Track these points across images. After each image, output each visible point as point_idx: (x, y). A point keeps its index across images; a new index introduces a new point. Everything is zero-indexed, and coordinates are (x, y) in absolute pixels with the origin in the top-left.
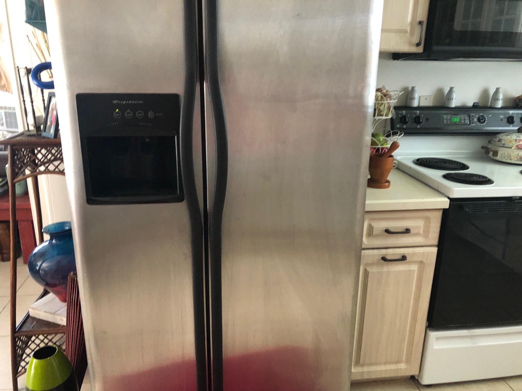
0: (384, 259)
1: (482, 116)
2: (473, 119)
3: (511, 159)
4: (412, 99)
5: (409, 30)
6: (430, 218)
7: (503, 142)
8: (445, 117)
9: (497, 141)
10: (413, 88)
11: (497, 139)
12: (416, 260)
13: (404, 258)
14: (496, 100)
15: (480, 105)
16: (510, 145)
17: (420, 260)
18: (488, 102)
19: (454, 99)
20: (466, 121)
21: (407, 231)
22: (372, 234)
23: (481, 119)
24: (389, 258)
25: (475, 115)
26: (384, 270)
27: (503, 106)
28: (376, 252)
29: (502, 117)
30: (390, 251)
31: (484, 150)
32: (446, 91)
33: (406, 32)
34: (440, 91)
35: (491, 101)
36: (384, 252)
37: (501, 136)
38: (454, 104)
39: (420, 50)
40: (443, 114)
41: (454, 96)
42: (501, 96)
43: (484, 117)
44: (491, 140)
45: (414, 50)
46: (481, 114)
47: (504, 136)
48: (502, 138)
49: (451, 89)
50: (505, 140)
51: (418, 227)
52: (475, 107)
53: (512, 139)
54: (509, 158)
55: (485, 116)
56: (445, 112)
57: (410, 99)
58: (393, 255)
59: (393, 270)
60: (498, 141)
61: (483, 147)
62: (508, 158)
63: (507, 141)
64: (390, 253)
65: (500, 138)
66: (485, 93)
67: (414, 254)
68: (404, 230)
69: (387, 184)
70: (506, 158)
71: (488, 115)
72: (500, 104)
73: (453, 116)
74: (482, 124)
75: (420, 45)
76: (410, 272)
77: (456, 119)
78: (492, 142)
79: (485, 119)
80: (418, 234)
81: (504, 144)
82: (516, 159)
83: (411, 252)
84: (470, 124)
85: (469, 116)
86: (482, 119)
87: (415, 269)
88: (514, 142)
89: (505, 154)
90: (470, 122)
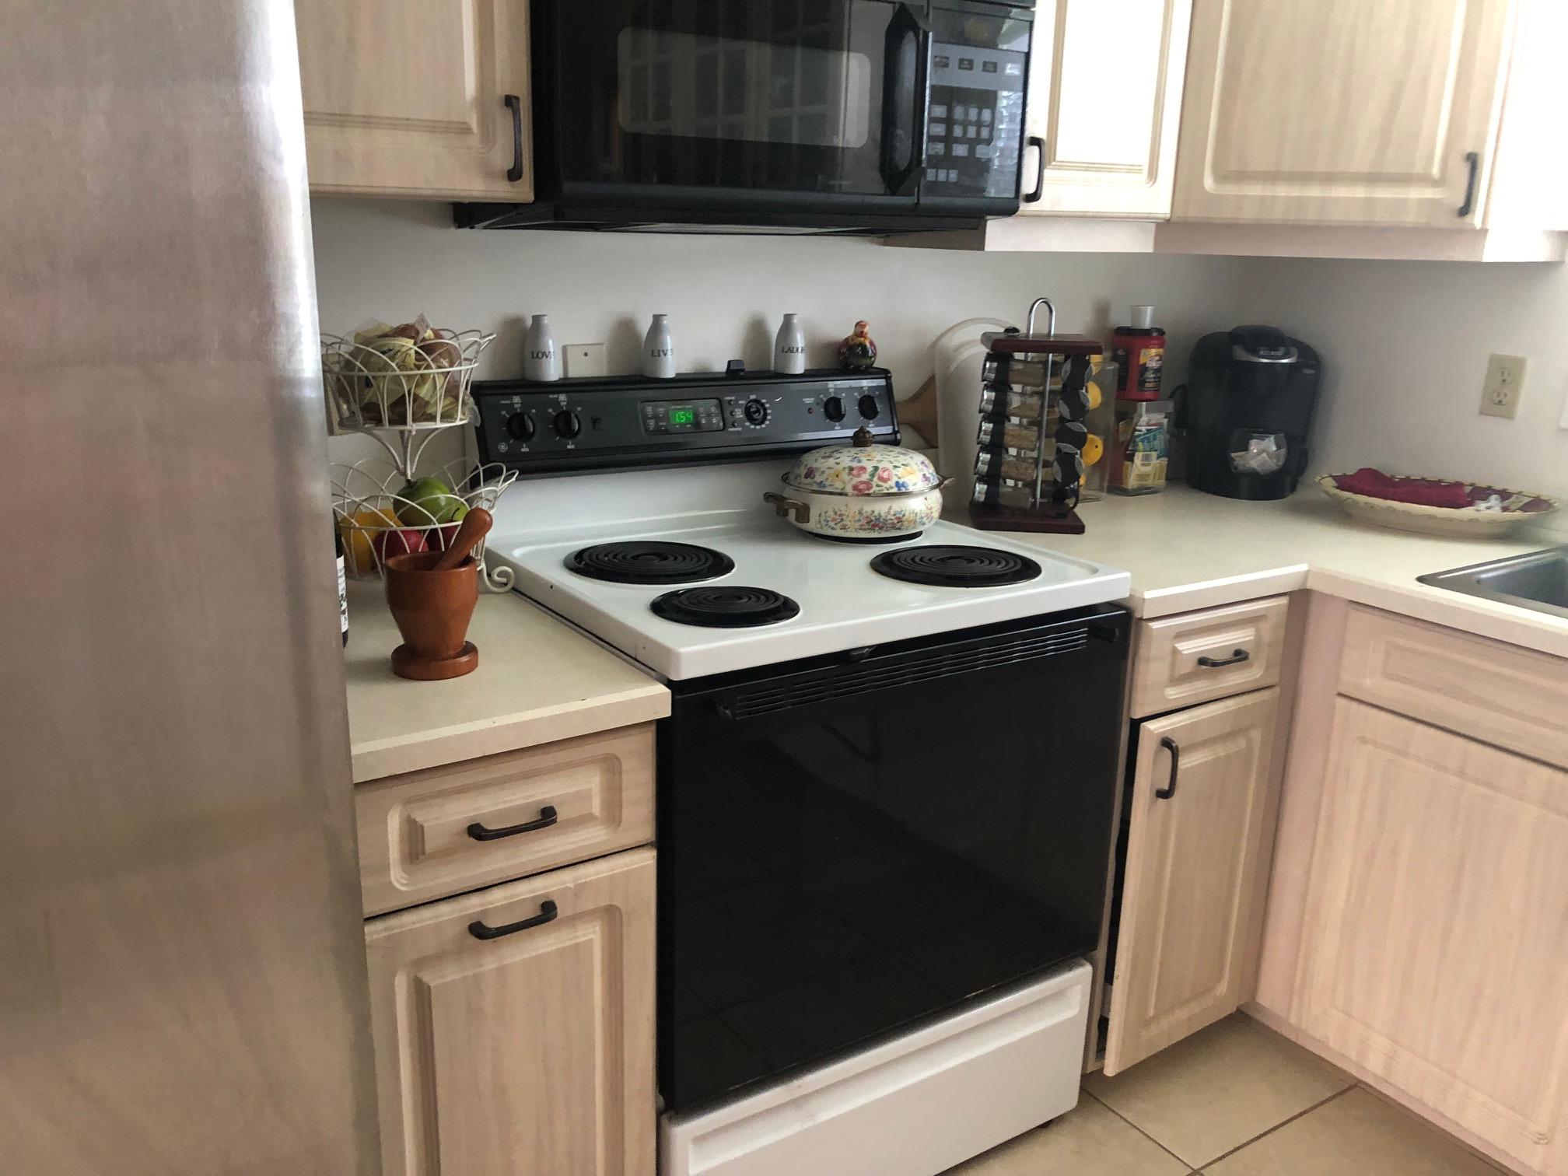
0: (479, 931)
1: (756, 401)
2: (731, 413)
3: (844, 528)
4: (540, 355)
5: (474, 124)
6: (618, 759)
7: (818, 479)
8: (649, 409)
9: (803, 476)
10: (537, 319)
11: (803, 471)
12: (591, 907)
13: (547, 912)
14: (787, 352)
15: (747, 368)
16: (839, 485)
17: (603, 904)
18: (769, 359)
19: (669, 353)
20: (714, 421)
21: (547, 817)
22: (424, 853)
23: (755, 412)
24: (493, 923)
25: (736, 400)
26: (486, 968)
27: (809, 368)
28: (445, 910)
29: (808, 401)
30: (498, 897)
31: (772, 506)
32: (644, 326)
33: (464, 130)
34: (625, 328)
35: (776, 356)
36: (473, 905)
37: (812, 460)
38: (671, 367)
39: (523, 192)
40: (642, 402)
41: (669, 342)
42: (800, 340)
43: (763, 405)
44: (788, 473)
45: (503, 191)
46: (753, 397)
47: (819, 459)
48: (815, 465)
49: (657, 319)
50: (823, 472)
51: (585, 796)
52: (735, 373)
53: (840, 467)
54: (839, 525)
55: (764, 401)
56: (649, 394)
57: (533, 357)
58: (509, 907)
59: (517, 959)
60: (807, 476)
61: (768, 497)
62: (836, 524)
63: (828, 472)
64: (496, 905)
65: (809, 466)
66: (757, 329)
67: (580, 889)
68: (533, 817)
69: (464, 659)
70: (832, 524)
71: (773, 400)
72: (799, 364)
73: (672, 407)
74: (758, 427)
75: (520, 177)
76: (577, 954)
77: (681, 416)
78: (792, 477)
79: (765, 409)
80: (585, 820)
81: (820, 484)
82: (857, 525)
83: (571, 885)
84: (723, 429)
85: (721, 405)
86: (758, 411)
87: (592, 936)
88: (845, 476)
89: (827, 512)
90: (724, 424)
